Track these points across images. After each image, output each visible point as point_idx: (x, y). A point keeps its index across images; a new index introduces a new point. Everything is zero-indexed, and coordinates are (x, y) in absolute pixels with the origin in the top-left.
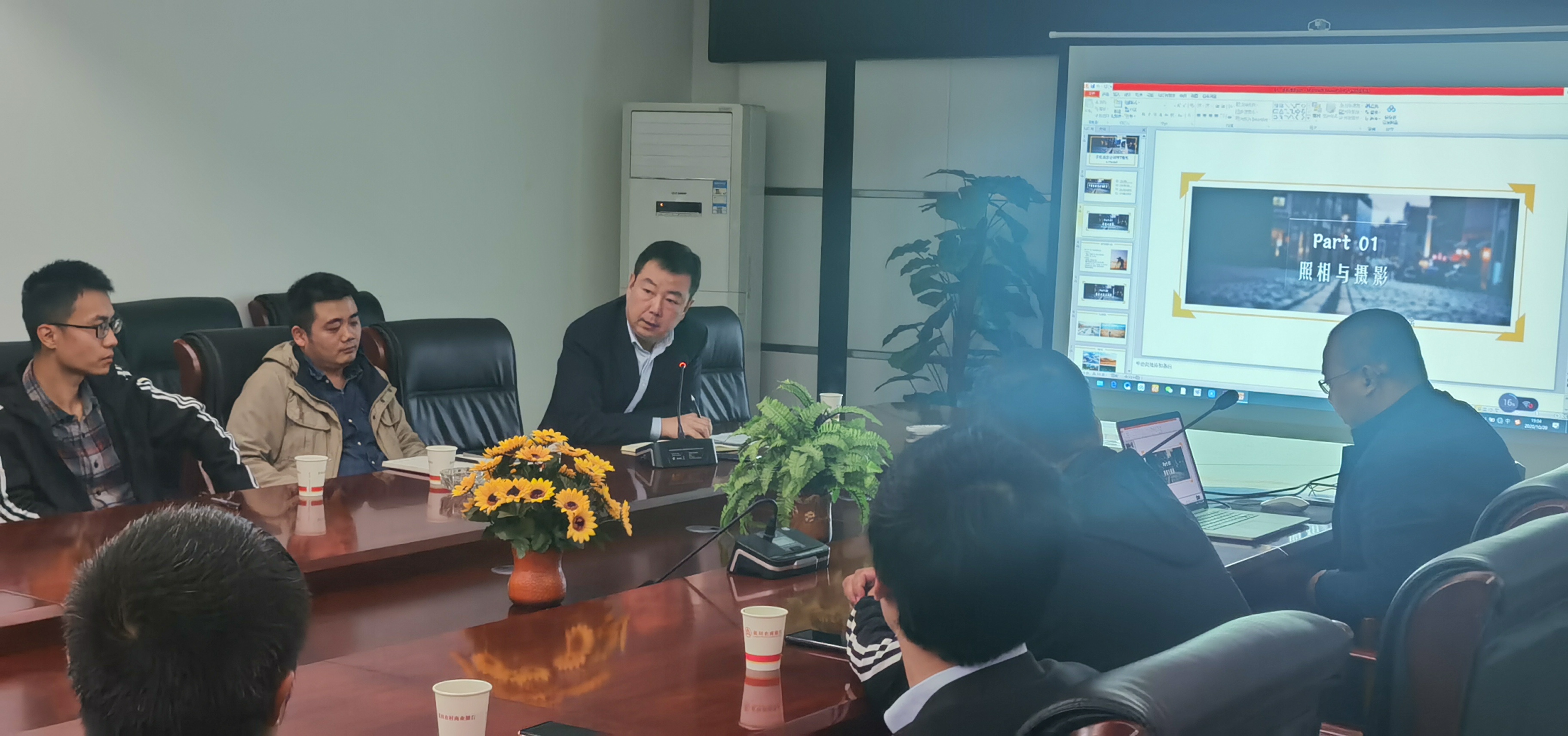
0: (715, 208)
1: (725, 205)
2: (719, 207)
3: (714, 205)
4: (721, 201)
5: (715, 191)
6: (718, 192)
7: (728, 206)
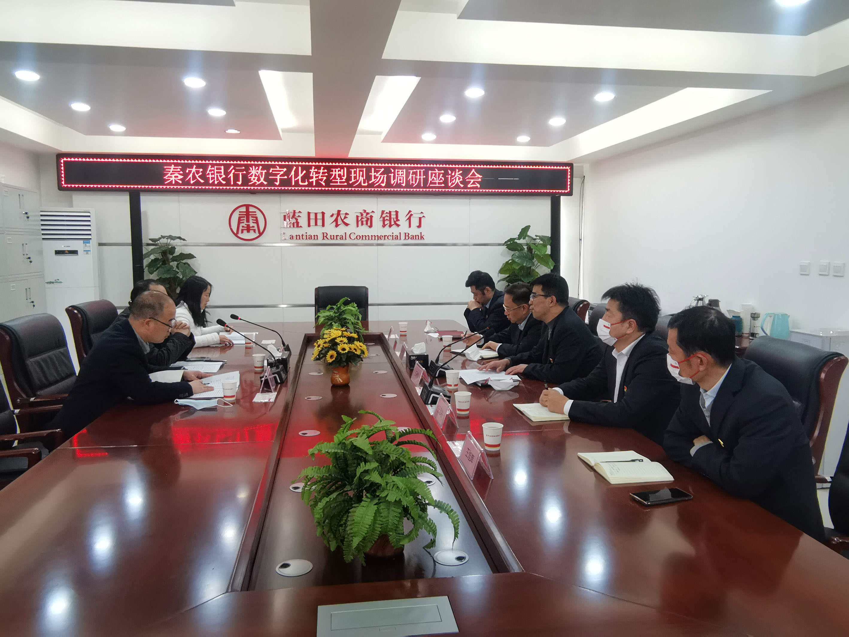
0: (85, 252)
1: (90, 251)
2: (87, 252)
3: (84, 251)
4: (87, 249)
5: (84, 245)
6: (86, 245)
7: (91, 251)
